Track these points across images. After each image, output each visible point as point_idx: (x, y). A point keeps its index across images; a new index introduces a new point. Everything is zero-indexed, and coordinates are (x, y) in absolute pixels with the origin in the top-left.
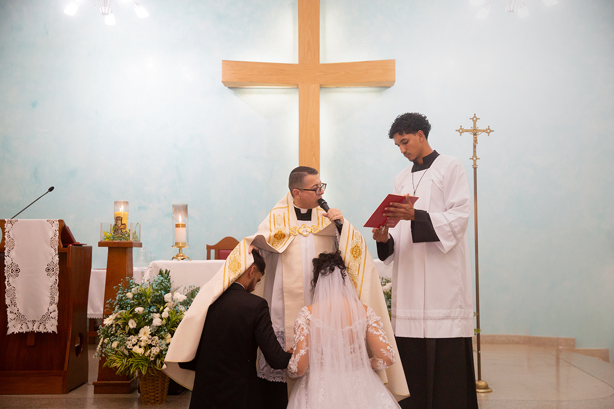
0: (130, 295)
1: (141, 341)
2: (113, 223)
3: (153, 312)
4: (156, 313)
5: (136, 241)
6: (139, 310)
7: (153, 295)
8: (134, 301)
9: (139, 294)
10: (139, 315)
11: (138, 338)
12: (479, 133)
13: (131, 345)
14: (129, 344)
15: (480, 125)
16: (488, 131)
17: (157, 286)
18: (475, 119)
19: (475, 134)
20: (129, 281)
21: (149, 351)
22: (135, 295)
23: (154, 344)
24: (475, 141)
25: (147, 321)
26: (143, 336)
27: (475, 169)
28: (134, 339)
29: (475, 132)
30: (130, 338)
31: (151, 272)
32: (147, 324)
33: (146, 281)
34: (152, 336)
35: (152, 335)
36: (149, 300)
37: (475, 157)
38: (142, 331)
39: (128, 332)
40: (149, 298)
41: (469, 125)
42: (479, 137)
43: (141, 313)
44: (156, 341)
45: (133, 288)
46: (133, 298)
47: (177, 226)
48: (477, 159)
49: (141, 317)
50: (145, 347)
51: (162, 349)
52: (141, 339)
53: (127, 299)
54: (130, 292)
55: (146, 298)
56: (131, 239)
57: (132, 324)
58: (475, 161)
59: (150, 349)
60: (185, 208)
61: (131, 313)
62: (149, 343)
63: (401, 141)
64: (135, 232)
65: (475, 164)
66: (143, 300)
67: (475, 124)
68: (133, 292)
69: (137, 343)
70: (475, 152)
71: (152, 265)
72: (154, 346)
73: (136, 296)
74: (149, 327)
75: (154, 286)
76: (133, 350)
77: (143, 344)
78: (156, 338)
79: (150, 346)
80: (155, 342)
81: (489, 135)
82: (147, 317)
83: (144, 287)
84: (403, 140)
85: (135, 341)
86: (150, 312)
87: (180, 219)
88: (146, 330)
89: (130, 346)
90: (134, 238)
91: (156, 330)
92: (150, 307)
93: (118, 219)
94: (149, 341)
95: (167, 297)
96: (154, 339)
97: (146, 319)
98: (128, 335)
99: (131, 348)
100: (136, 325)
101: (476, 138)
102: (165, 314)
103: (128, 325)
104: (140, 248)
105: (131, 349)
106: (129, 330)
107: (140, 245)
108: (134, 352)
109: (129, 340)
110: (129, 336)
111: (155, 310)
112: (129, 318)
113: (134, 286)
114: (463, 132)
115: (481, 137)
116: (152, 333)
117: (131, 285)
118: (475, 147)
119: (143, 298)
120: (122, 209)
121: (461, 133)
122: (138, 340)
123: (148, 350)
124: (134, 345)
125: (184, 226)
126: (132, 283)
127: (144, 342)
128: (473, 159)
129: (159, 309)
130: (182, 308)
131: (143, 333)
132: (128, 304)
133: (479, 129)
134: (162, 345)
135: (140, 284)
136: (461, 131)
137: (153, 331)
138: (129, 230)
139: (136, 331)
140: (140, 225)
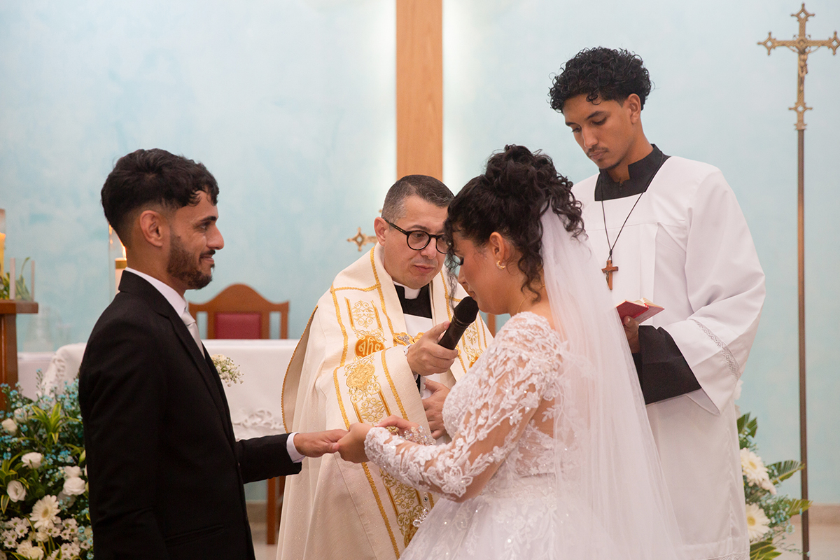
0: (10, 425)
1: (37, 531)
3: (64, 464)
4: (72, 465)
5: (23, 299)
6: (32, 458)
7: (64, 425)
8: (21, 440)
9: (31, 423)
10: (33, 470)
11: (29, 524)
12: (813, 48)
13: (14, 540)
14: (10, 538)
15: (816, 30)
16: (835, 44)
17: (72, 404)
18: (803, 17)
19: (802, 52)
20: (8, 394)
21: (55, 553)
22: (22, 424)
23: (67, 538)
24: (803, 68)
25: (50, 484)
26: (41, 519)
27: (801, 132)
28: (20, 526)
29: (802, 47)
30: (11, 523)
31: (59, 370)
32: (49, 492)
33: (47, 392)
34: (63, 519)
35: (63, 516)
36: (55, 437)
37: (801, 107)
38: (39, 507)
39: (7, 510)
40: (55, 432)
41: (789, 30)
42: (811, 59)
43: (36, 467)
44: (72, 530)
45: (16, 408)
46: (18, 433)
47: (119, 265)
48: (805, 109)
49: (37, 475)
50: (46, 544)
51: (86, 548)
52: (36, 526)
53: (5, 434)
54: (12, 418)
55: (48, 431)
56: (12, 296)
57: (16, 491)
58: (801, 115)
59: (57, 548)
61: (12, 467)
62: (56, 535)
63: (589, 117)
64: (22, 279)
65: (801, 121)
66: (40, 437)
67: (802, 28)
68: (19, 418)
69: (27, 536)
70: (801, 92)
71: (63, 355)
72: (67, 542)
73: (25, 428)
74: (54, 498)
75: (67, 403)
76: (19, 552)
77: (40, 537)
78: (72, 522)
79: (59, 541)
80: (68, 532)
81: (834, 54)
82: (51, 475)
83: (43, 406)
84: (596, 114)
85: (21, 531)
86: (57, 464)
88: (50, 504)
89: (10, 543)
90: (18, 293)
91: (70, 505)
92: (58, 452)
94: (55, 529)
96: (68, 525)
97: (49, 480)
98: (6, 518)
99: (12, 546)
100: (24, 493)
101: (805, 61)
103: (6, 494)
104: (34, 316)
105: (14, 550)
106: (9, 505)
107: (34, 309)
108: (19, 556)
109: (9, 529)
110: (10, 520)
111: (69, 459)
112: (8, 479)
113: (19, 404)
114: (774, 47)
115: (817, 57)
116: (63, 512)
117: (13, 403)
118: (801, 81)
119: (41, 431)
121: (769, 49)
122: (30, 529)
123: (53, 550)
124: (19, 541)
126: (15, 397)
127: (44, 532)
128: (796, 109)
129: (78, 455)
131: (42, 511)
132: (7, 445)
133: (814, 38)
134: (85, 538)
135: (35, 399)
136: (771, 44)
137: (65, 508)
138: (8, 275)
139: (24, 509)
140: (33, 263)
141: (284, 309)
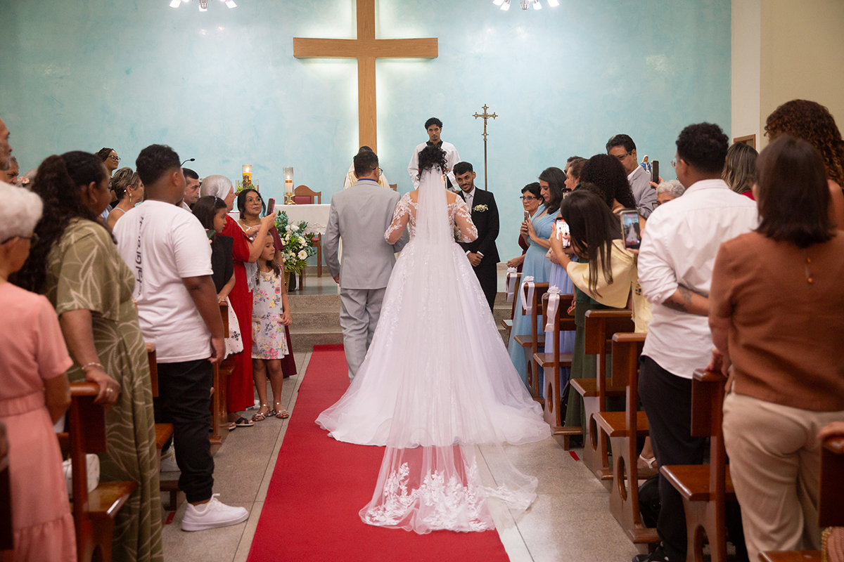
2: (242, 180)
12: (488, 117)
15: (489, 112)
16: (494, 116)
18: (485, 108)
19: (485, 118)
24: (486, 123)
27: (485, 142)
29: (485, 117)
37: (485, 134)
41: (481, 112)
42: (488, 120)
47: (287, 182)
48: (487, 134)
58: (485, 136)
60: (292, 170)
65: (485, 138)
67: (485, 111)
70: (485, 130)
81: (495, 119)
87: (288, 178)
93: (245, 177)
95: (287, 228)
101: (486, 120)
102: (287, 238)
115: (490, 120)
118: (485, 127)
120: (247, 170)
125: (291, 182)
130: (297, 234)
133: (488, 114)
136: (476, 116)
141: (319, 194)
